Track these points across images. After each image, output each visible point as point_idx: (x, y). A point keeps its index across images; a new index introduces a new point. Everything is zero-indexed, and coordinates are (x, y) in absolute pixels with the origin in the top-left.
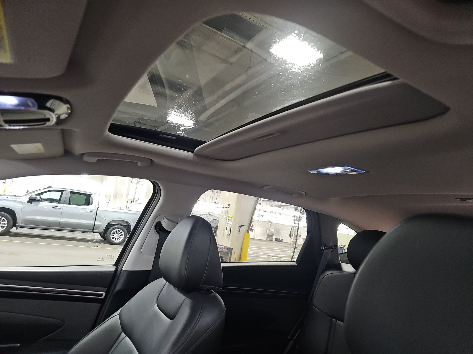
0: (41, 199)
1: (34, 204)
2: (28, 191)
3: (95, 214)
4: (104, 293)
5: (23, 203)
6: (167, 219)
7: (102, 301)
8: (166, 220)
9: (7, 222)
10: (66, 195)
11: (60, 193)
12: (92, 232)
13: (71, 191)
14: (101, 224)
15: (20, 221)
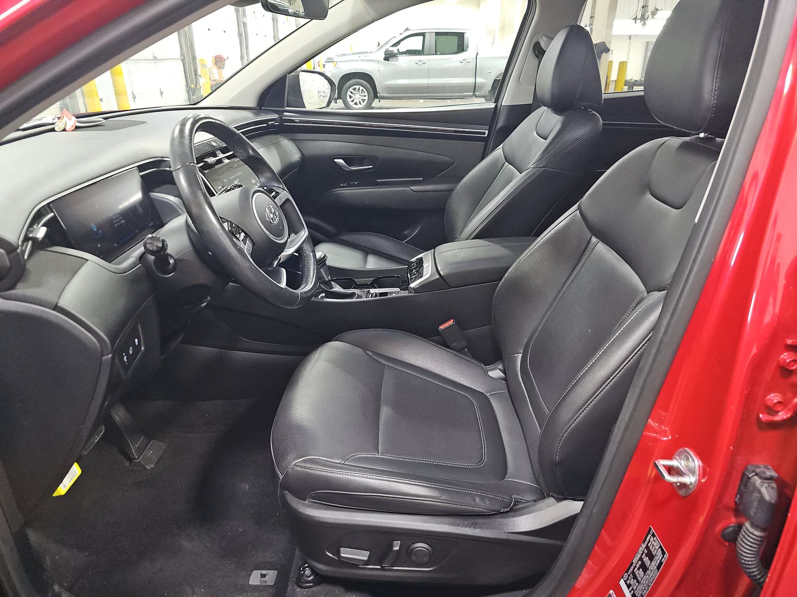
0: (399, 52)
1: (392, 62)
2: (379, 45)
3: (475, 66)
4: (487, 132)
5: (379, 61)
6: (546, 36)
7: (486, 140)
8: (544, 38)
9: (366, 94)
10: (431, 39)
11: (422, 37)
12: (473, 96)
13: (436, 33)
14: (484, 81)
15: (381, 90)
